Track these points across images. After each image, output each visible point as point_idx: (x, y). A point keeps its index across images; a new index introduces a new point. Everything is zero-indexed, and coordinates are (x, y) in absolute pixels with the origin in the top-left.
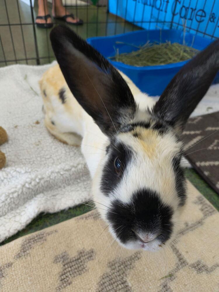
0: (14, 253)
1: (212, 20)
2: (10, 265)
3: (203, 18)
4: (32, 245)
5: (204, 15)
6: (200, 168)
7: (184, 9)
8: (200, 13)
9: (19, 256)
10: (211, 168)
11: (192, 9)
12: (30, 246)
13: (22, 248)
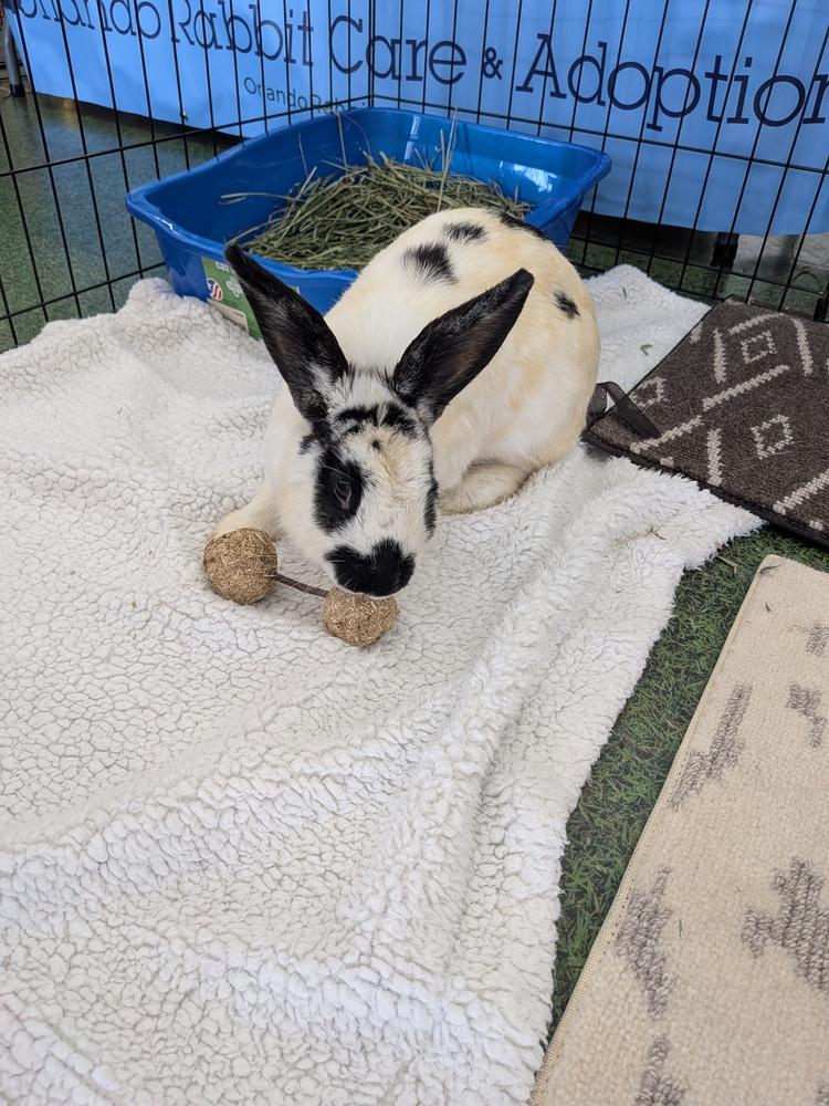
0: (635, 1005)
1: (490, 70)
2: (661, 1048)
3: (457, 69)
4: (656, 949)
5: (458, 58)
6: (790, 516)
7: (379, 46)
8: (444, 53)
9: (656, 1005)
10: (816, 503)
11: (412, 42)
12: (654, 955)
13: (643, 977)
